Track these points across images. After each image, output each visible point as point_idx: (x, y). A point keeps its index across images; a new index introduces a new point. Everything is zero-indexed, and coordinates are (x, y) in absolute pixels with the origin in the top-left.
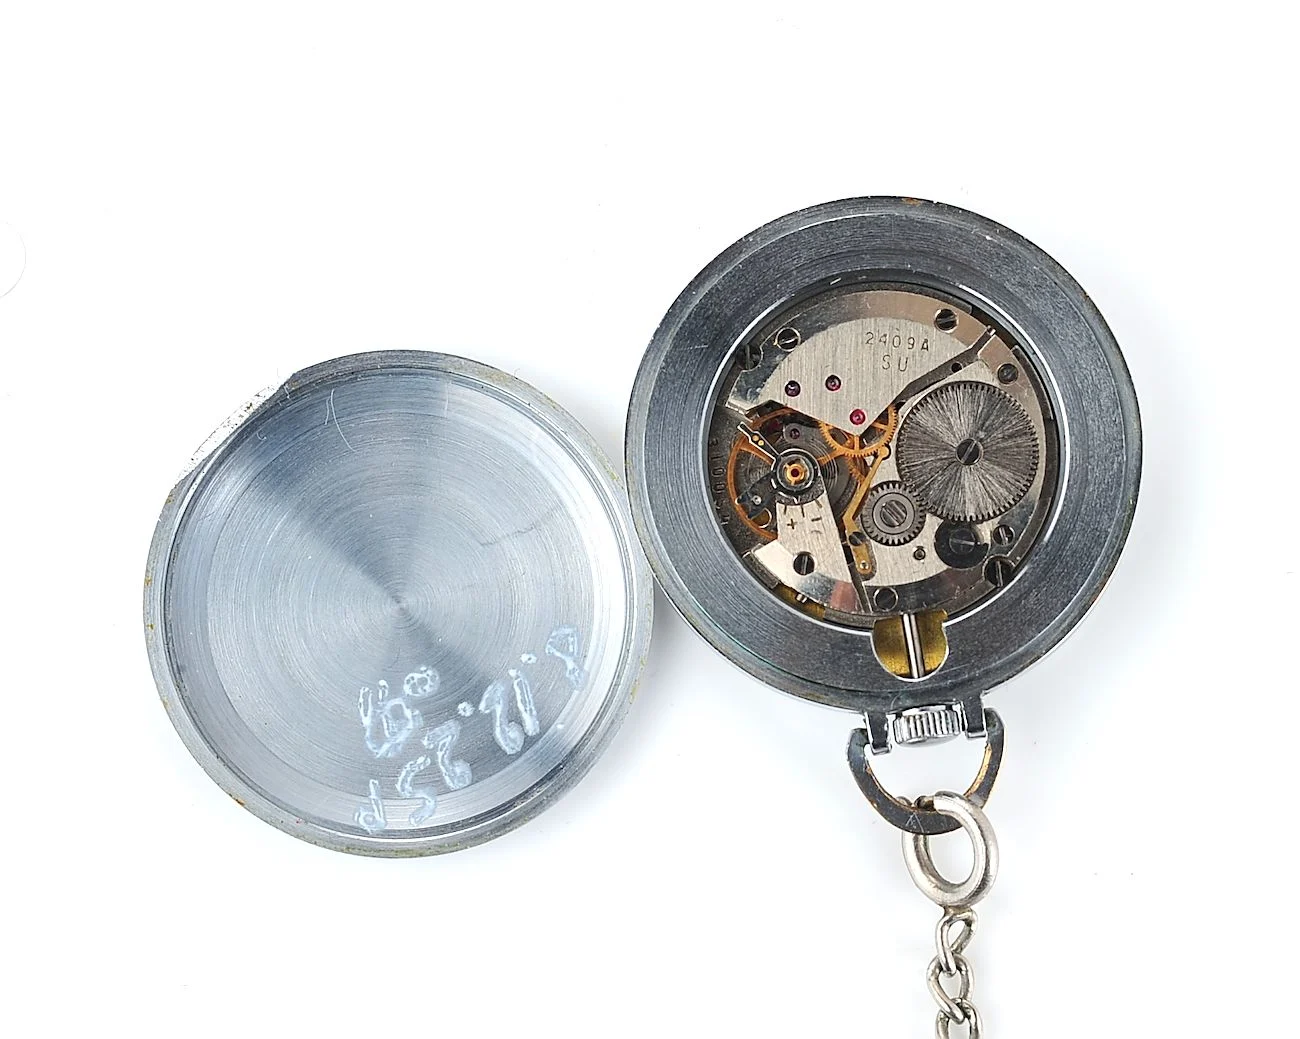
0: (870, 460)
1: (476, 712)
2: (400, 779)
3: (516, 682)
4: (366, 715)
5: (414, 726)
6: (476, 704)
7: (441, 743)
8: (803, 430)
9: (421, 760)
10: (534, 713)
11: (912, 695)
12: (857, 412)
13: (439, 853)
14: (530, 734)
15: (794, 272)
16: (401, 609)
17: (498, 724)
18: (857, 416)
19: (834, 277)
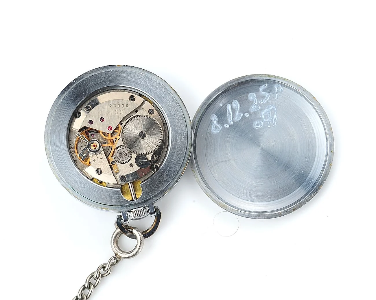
0: (114, 140)
1: (244, 113)
2: (268, 98)
3: (232, 120)
4: (275, 118)
5: (262, 113)
6: (244, 115)
7: (255, 106)
8: (95, 134)
9: (262, 103)
10: (227, 110)
11: (134, 205)
12: (109, 127)
13: (261, 75)
14: (230, 105)
15: (88, 89)
16: (260, 146)
17: (238, 109)
18: (110, 128)
19: (99, 90)
